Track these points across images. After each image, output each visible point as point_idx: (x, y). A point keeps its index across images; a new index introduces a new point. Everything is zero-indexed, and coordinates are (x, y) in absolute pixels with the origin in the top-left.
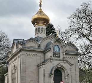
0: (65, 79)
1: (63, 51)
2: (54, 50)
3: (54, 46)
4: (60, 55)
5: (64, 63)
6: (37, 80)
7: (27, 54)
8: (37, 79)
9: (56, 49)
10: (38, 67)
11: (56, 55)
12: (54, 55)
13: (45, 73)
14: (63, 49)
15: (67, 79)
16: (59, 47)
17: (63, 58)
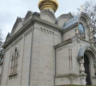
1: (90, 31)
4: (85, 36)
7: (41, 28)
10: (55, 49)
14: (89, 29)
16: (84, 26)
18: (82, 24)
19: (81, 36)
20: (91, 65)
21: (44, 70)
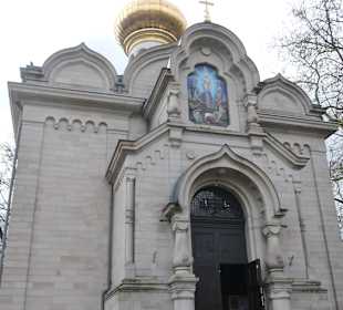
0: (265, 238)
1: (245, 90)
2: (191, 88)
3: (192, 70)
5: (253, 148)
6: (106, 259)
7: (50, 118)
8: (106, 249)
9: (206, 82)
11: (202, 113)
12: (191, 110)
13: (134, 205)
14: (244, 83)
15: (281, 242)
16: (221, 74)
17: (248, 123)
18: (212, 68)
19: (207, 115)
20: (251, 231)
21: (59, 274)
